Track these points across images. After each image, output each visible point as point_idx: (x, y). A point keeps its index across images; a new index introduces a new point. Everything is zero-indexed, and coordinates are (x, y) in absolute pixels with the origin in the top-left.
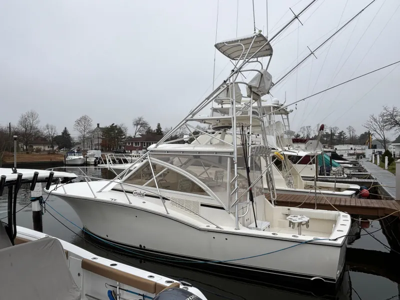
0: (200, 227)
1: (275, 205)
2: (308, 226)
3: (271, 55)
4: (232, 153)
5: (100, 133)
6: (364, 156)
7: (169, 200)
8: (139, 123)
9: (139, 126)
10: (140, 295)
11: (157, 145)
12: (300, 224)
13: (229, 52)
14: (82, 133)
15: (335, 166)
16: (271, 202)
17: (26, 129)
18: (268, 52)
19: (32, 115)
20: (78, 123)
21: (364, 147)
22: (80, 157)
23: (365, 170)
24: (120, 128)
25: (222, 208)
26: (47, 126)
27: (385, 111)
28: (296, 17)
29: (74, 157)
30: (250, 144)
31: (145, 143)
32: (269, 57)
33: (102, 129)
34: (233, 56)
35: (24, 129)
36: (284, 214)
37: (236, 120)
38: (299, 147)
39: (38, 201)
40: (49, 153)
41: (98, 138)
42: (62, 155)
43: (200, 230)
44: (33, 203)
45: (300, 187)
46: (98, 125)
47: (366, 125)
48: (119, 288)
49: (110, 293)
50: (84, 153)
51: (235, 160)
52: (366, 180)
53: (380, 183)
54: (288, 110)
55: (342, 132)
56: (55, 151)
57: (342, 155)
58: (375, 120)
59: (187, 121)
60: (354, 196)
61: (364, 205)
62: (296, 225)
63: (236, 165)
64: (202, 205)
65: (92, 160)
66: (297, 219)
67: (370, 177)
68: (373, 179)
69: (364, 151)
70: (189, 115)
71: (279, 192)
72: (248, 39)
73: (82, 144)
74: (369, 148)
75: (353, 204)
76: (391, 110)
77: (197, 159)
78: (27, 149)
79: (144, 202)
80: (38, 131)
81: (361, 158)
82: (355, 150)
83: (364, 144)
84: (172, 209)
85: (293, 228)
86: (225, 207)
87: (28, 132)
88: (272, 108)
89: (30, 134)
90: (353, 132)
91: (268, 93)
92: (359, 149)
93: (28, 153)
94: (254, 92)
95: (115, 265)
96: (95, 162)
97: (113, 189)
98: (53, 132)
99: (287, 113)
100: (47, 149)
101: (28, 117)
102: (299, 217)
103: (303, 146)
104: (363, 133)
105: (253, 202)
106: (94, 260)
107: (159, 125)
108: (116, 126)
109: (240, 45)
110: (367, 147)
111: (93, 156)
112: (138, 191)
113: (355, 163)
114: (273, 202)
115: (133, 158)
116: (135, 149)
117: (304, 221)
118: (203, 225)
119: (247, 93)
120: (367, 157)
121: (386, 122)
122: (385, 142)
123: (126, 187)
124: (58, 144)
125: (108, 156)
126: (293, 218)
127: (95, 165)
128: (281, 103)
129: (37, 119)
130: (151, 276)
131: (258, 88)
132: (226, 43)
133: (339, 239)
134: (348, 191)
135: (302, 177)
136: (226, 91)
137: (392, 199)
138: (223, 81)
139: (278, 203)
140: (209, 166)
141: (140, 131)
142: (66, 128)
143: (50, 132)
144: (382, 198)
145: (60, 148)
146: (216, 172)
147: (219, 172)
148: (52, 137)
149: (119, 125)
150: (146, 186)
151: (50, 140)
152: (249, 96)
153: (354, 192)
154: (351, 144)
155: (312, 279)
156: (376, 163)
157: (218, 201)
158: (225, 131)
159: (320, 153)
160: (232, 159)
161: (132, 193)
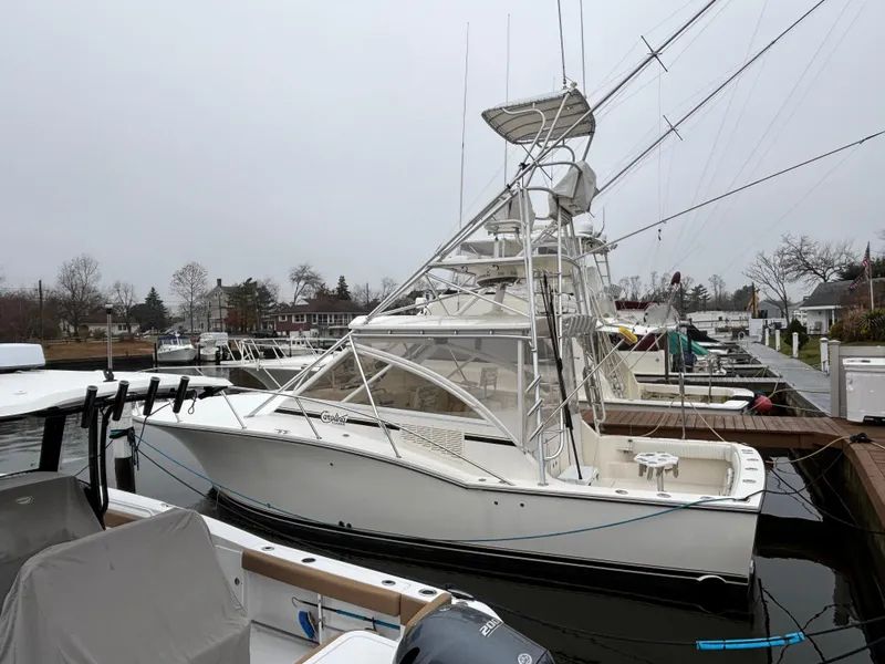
0: (467, 483)
1: (602, 433)
2: (676, 474)
3: (591, 133)
4: (525, 331)
5: (225, 298)
6: (747, 333)
7: (398, 429)
8: (303, 276)
9: (302, 283)
10: (366, 619)
11: (369, 319)
12: (660, 470)
13: (507, 128)
14: (186, 298)
15: (701, 354)
16: (594, 428)
17: (74, 292)
18: (586, 127)
19: (86, 264)
20: (180, 279)
21: (744, 315)
22: (186, 346)
23: (755, 359)
24: (264, 288)
25: (511, 444)
26: (117, 286)
27: (786, 245)
28: (654, 55)
29: (174, 348)
30: (560, 313)
31: (315, 316)
32: (589, 137)
33: (228, 290)
34: (514, 135)
35: (69, 293)
36: (619, 451)
37: (534, 265)
38: (633, 317)
39: (125, 438)
40: (122, 339)
41: (221, 308)
42: (148, 345)
43: (466, 488)
44: (116, 441)
45: (634, 396)
46: (219, 281)
47: (749, 273)
48: (322, 607)
49: (304, 617)
50: (195, 338)
51: (534, 345)
52: (762, 380)
53: (791, 385)
55: (701, 286)
56: (134, 335)
57: (706, 332)
58: (767, 262)
59: (431, 267)
60: (746, 411)
61: (772, 428)
62: (655, 471)
63: (535, 355)
64: (467, 438)
65: (211, 352)
66: (656, 460)
67: (767, 374)
68: (775, 377)
69: (745, 324)
70: (436, 256)
71: (608, 408)
72: (552, 100)
73: (188, 321)
74: (754, 317)
75: (750, 427)
76: (796, 242)
77: (440, 345)
78: (76, 334)
79: (346, 436)
80: (99, 296)
81: (742, 336)
82: (727, 320)
83: (745, 310)
84: (405, 448)
85: (649, 477)
86: (515, 441)
87: (77, 299)
89: (82, 303)
90: (720, 287)
91: (588, 210)
92: (735, 319)
93: (78, 341)
94: (563, 209)
95: (313, 560)
96: (217, 354)
97: (278, 411)
98: (129, 298)
99: (605, 251)
100: (116, 331)
101: (78, 268)
102: (658, 456)
103: (639, 315)
104: (741, 288)
105: (571, 429)
106: (267, 552)
107: (342, 279)
108: (256, 283)
109: (535, 112)
110: (750, 315)
111: (212, 343)
112: (332, 413)
113: (730, 347)
114: (597, 428)
115: (294, 347)
116: (296, 328)
117: (668, 465)
118: (472, 478)
119: (551, 208)
120: (752, 333)
121: (788, 266)
122: (784, 305)
123: (309, 406)
124: (138, 320)
125: (242, 344)
126: (646, 458)
127: (217, 362)
128: (597, 230)
129: (96, 272)
130: (388, 582)
131: (572, 199)
132: (506, 108)
133: (752, 498)
134: (735, 401)
135: (637, 376)
136: (507, 207)
137: (822, 415)
138: (503, 188)
139: (608, 429)
140: (464, 359)
141: (303, 292)
142: (153, 289)
143: (123, 299)
144: (798, 412)
145: (143, 330)
146: (484, 371)
147: (489, 369)
148: (127, 307)
149: (263, 281)
150: (349, 401)
151: (123, 314)
152: (553, 217)
153: (746, 403)
154: (719, 310)
155: (701, 579)
156: (772, 345)
157: (501, 429)
158: (503, 287)
159: (675, 327)
160: (526, 343)
161: (319, 417)
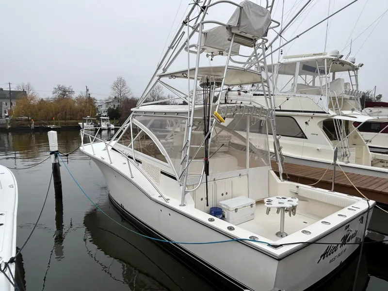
7: (141, 163)
16: (278, 175)
25: (175, 178)
36: (292, 192)
43: (151, 198)
54: (356, 64)
59: (160, 77)
64: (162, 173)
66: (276, 203)
79: (124, 164)
88: (326, 60)
94: (238, 35)
97: (112, 149)
99: (355, 69)
112: (125, 152)
157: (173, 170)
